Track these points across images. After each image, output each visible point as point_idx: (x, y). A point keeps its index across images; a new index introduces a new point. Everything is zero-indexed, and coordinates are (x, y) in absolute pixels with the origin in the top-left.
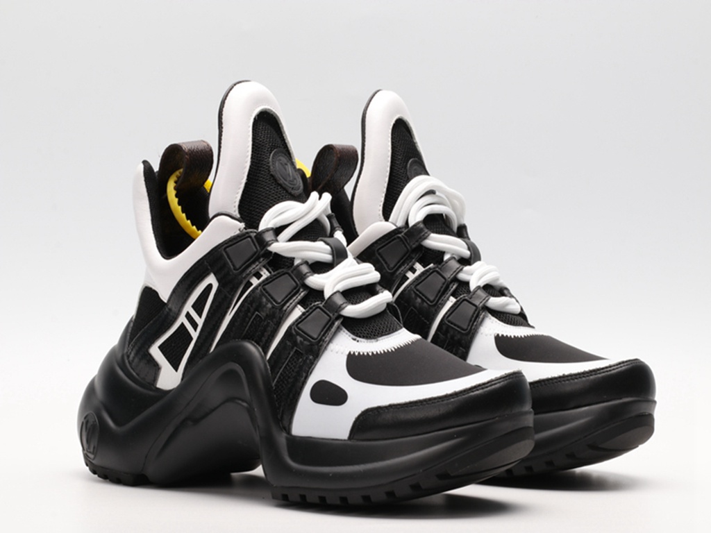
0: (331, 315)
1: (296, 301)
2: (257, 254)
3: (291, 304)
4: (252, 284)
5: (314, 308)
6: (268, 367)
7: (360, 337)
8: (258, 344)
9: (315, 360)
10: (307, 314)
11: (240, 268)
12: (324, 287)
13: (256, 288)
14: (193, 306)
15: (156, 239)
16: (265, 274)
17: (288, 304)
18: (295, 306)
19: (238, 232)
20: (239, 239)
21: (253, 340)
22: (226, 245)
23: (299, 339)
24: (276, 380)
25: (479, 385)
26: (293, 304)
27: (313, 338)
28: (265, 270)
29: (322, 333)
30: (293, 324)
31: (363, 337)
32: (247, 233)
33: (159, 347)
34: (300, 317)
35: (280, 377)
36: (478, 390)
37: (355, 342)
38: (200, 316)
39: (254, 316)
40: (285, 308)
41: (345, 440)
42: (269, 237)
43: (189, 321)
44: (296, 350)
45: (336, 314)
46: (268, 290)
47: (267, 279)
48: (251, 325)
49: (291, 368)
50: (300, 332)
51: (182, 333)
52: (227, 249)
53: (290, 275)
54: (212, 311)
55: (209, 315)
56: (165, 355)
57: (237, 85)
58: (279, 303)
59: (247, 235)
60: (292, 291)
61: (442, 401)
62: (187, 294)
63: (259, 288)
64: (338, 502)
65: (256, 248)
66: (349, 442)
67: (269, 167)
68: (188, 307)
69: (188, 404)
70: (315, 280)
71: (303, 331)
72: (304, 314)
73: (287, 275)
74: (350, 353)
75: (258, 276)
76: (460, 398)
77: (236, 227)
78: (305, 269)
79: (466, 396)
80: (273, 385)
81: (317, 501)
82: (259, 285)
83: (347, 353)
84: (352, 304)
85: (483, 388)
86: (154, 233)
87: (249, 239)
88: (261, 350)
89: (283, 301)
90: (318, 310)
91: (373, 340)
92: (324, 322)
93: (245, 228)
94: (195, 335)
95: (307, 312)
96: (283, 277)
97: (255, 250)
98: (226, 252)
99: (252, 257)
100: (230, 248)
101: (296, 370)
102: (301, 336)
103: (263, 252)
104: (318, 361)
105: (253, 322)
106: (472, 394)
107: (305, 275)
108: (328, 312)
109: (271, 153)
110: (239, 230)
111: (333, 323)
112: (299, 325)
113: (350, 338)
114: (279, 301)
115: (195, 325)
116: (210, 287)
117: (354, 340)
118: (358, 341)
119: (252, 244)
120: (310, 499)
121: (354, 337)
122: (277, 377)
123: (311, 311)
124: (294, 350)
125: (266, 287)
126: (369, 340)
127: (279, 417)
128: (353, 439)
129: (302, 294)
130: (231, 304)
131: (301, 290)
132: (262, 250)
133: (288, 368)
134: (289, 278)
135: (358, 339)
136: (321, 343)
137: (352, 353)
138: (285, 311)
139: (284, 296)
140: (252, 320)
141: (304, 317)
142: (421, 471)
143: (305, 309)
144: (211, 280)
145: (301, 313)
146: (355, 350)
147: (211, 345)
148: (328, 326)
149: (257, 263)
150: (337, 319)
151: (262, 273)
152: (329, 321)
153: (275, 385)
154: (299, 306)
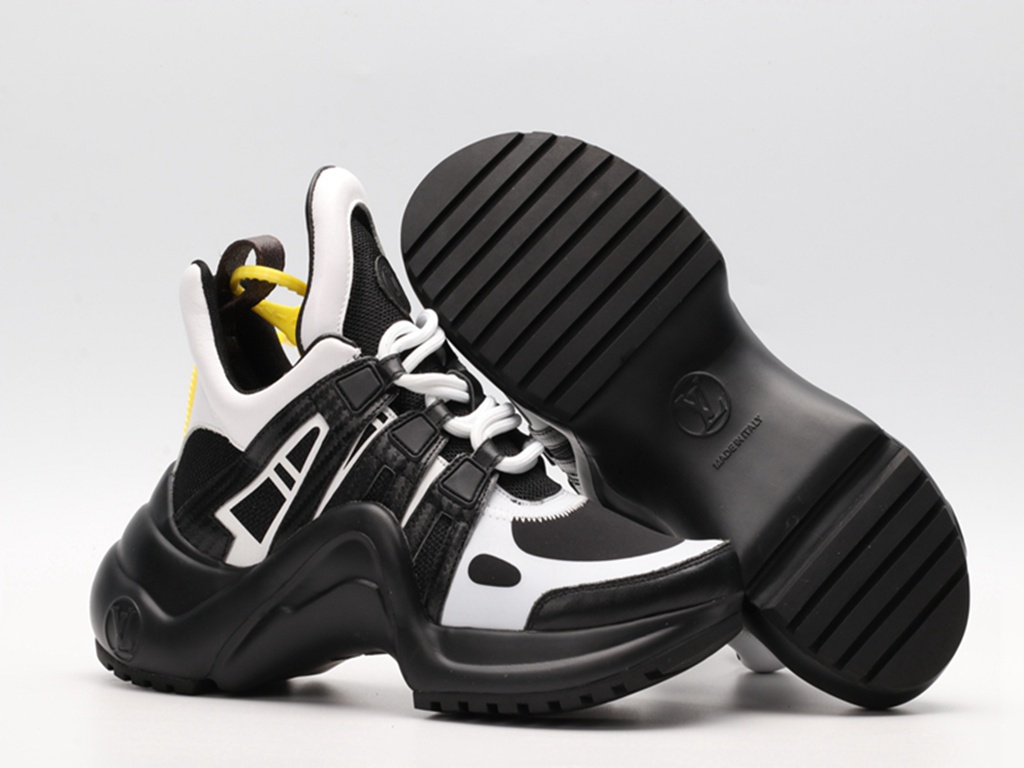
0: (485, 469)
1: (437, 451)
2: (381, 390)
3: (431, 455)
4: (375, 429)
5: (461, 460)
6: (405, 537)
7: (520, 498)
8: (388, 506)
9: (470, 528)
10: (453, 468)
11: (360, 407)
12: (469, 433)
13: (382, 434)
14: (288, 457)
15: (224, 366)
16: (391, 416)
17: (427, 455)
18: (436, 458)
19: (352, 360)
20: (355, 369)
21: (380, 501)
22: (338, 377)
23: (446, 501)
24: (417, 554)
25: (692, 560)
26: (434, 455)
27: (466, 500)
28: (390, 411)
29: (477, 494)
30: (436, 481)
31: (525, 498)
32: (365, 361)
33: (232, 510)
34: (444, 473)
35: (422, 551)
36: (691, 566)
37: (515, 505)
38: (299, 470)
39: (381, 471)
40: (424, 460)
41: (520, 631)
42: (394, 367)
43: (281, 477)
44: (443, 515)
45: (491, 469)
46: (399, 436)
47: (395, 422)
48: (376, 482)
49: (437, 539)
50: (448, 491)
51: (269, 492)
52: (340, 382)
53: (425, 418)
54: (319, 463)
55: (315, 468)
56: (241, 521)
57: (324, 172)
58: (416, 454)
59: (365, 364)
60: (430, 438)
61: (648, 580)
62: (280, 441)
63: (386, 434)
64: (515, 711)
65: (379, 381)
66: (526, 634)
67: (376, 278)
68: (281, 457)
69: (283, 585)
70: (457, 425)
71: (451, 491)
72: (448, 468)
73: (420, 418)
74: (514, 519)
75: (383, 418)
76: (670, 576)
77: (349, 353)
78: (442, 411)
79: (678, 573)
80: (414, 560)
81: (484, 709)
82: (386, 430)
83: (511, 519)
84: (509, 456)
85: (696, 564)
86: (220, 358)
87: (369, 369)
88: (393, 514)
89: (420, 451)
90: (467, 463)
91: (538, 502)
92: (478, 479)
93: (361, 355)
94: (289, 495)
95: (453, 465)
96: (416, 420)
97: (378, 383)
98: (339, 386)
99: (374, 393)
100: (344, 380)
101: (444, 541)
102: (449, 497)
103: (388, 387)
104: (474, 529)
105: (379, 478)
106: (685, 571)
107: (444, 418)
108: (481, 466)
109: (374, 260)
110: (354, 357)
111: (488, 481)
112: (445, 483)
113: (508, 500)
114: (416, 451)
115: (290, 482)
116: (315, 432)
117: (515, 501)
118: (519, 504)
119: (374, 376)
120: (472, 708)
121: (514, 498)
122: (419, 551)
123: (457, 464)
124: (440, 515)
125: (396, 432)
126: (533, 503)
127: (423, 601)
128: (531, 629)
129: (443, 442)
130: (346, 454)
131: (441, 437)
132: (387, 384)
133: (434, 539)
134: (424, 421)
135: (519, 500)
136: (477, 506)
137: (517, 519)
138: (425, 464)
139: (421, 445)
140: (378, 475)
141: (449, 472)
142: (627, 668)
143: (449, 461)
144: (318, 422)
145: (444, 468)
146: (520, 516)
147: (316, 508)
148: (482, 484)
149: (382, 401)
150: (493, 474)
151: (387, 414)
152: (484, 477)
153: (417, 561)
154: (441, 458)
